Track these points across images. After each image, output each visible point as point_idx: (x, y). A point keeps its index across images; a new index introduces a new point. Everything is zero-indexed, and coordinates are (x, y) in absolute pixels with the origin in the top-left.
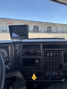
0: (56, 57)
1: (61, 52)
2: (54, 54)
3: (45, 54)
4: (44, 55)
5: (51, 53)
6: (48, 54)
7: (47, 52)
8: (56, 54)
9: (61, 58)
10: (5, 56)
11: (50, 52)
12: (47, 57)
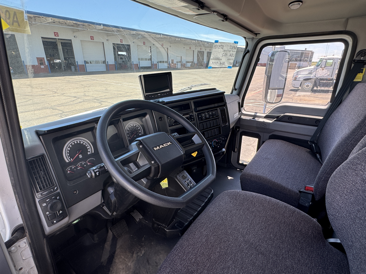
0: (213, 117)
1: (217, 109)
2: (210, 113)
3: (200, 116)
4: (199, 118)
5: (207, 114)
6: (203, 115)
7: (201, 113)
8: (212, 113)
9: (219, 118)
10: (140, 133)
11: (204, 112)
12: (202, 120)
